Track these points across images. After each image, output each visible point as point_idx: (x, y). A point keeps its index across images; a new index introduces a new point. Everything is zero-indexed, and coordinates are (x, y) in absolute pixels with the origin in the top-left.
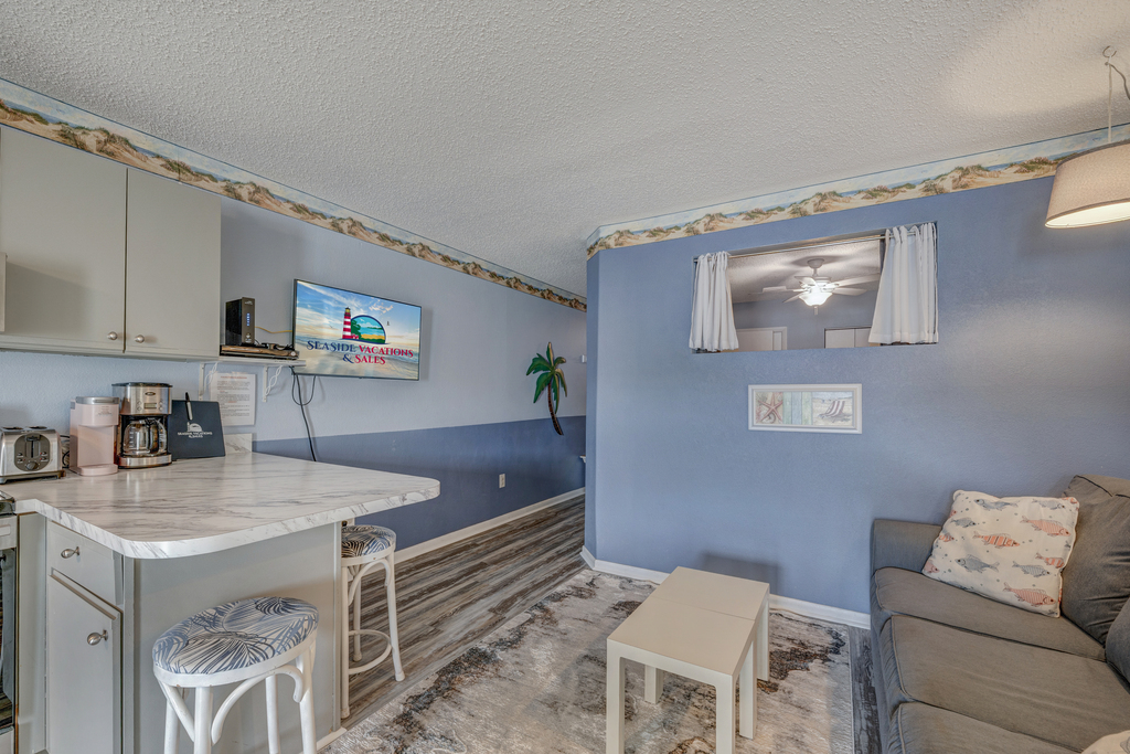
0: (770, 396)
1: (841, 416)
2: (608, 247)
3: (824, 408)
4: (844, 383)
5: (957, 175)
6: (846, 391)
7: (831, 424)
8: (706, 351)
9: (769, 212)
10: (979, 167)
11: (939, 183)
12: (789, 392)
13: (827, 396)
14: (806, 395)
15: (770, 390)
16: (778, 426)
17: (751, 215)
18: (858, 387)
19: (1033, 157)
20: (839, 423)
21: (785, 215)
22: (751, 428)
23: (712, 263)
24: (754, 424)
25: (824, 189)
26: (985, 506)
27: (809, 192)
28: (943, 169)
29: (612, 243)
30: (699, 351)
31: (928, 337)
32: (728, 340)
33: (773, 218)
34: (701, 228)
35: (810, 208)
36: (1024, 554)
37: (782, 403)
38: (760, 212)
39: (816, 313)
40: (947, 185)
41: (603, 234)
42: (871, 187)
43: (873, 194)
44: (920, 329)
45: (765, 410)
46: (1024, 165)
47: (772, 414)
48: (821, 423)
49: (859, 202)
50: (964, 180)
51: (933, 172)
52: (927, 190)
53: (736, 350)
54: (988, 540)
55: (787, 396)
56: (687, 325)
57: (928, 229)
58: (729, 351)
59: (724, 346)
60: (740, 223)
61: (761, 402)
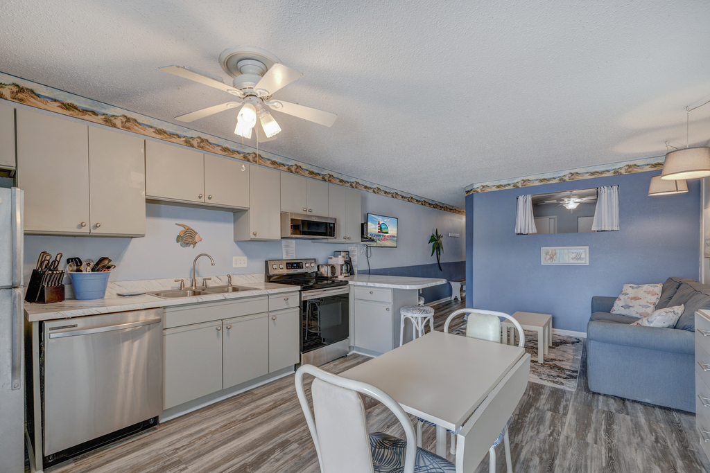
0: (550, 251)
1: (580, 258)
2: (478, 192)
3: (574, 256)
4: (581, 246)
5: (627, 168)
6: (582, 249)
7: (576, 262)
8: (522, 234)
9: (550, 179)
10: (635, 165)
11: (620, 171)
12: (558, 249)
13: (575, 251)
14: (566, 251)
15: (550, 249)
16: (554, 263)
17: (542, 181)
18: (587, 248)
19: (656, 162)
20: (579, 261)
21: (556, 181)
22: (542, 264)
23: (525, 199)
24: (543, 262)
25: (573, 171)
26: (633, 288)
27: (567, 172)
28: (621, 166)
29: (479, 190)
30: (518, 234)
31: (615, 228)
32: (532, 229)
33: (551, 182)
34: (520, 185)
35: (567, 179)
36: (643, 302)
37: (555, 254)
38: (545, 179)
39: (572, 212)
40: (623, 171)
41: (475, 187)
42: (592, 171)
43: (593, 174)
44: (612, 226)
45: (548, 257)
46: (653, 165)
47: (551, 258)
48: (572, 261)
49: (587, 177)
50: (630, 170)
51: (617, 167)
52: (615, 173)
53: (535, 234)
54: (632, 299)
55: (558, 251)
56: (514, 224)
57: (615, 187)
58: (532, 234)
59: (530, 232)
60: (537, 183)
61: (547, 253)
